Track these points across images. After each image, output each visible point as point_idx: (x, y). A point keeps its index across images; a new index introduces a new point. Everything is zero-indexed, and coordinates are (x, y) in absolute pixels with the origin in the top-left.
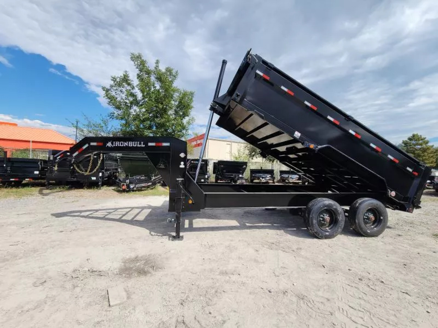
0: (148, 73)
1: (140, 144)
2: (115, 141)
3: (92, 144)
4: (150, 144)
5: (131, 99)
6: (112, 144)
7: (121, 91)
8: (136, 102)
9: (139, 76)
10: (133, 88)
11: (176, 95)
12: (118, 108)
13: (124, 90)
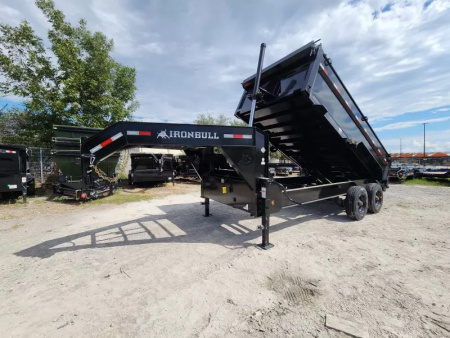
0: (69, 32)
1: (212, 135)
2: (173, 130)
3: (130, 133)
4: (226, 136)
5: (41, 66)
6: (168, 134)
7: (21, 52)
8: (48, 72)
9: (51, 35)
10: (42, 50)
11: (113, 70)
12: (16, 76)
13: (25, 50)
